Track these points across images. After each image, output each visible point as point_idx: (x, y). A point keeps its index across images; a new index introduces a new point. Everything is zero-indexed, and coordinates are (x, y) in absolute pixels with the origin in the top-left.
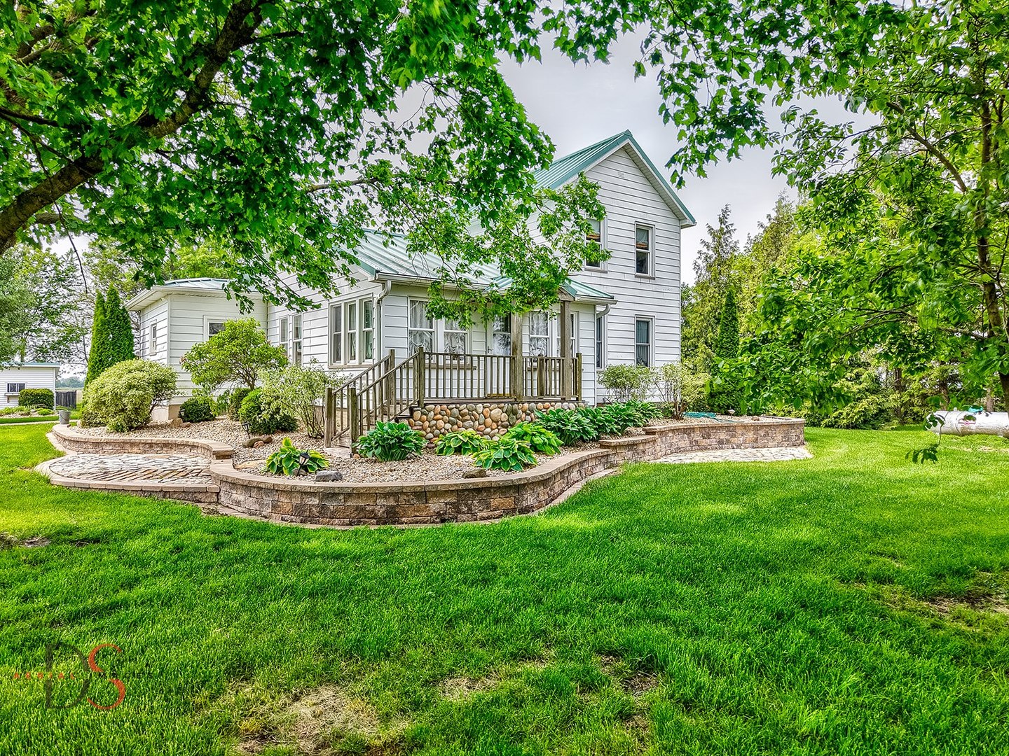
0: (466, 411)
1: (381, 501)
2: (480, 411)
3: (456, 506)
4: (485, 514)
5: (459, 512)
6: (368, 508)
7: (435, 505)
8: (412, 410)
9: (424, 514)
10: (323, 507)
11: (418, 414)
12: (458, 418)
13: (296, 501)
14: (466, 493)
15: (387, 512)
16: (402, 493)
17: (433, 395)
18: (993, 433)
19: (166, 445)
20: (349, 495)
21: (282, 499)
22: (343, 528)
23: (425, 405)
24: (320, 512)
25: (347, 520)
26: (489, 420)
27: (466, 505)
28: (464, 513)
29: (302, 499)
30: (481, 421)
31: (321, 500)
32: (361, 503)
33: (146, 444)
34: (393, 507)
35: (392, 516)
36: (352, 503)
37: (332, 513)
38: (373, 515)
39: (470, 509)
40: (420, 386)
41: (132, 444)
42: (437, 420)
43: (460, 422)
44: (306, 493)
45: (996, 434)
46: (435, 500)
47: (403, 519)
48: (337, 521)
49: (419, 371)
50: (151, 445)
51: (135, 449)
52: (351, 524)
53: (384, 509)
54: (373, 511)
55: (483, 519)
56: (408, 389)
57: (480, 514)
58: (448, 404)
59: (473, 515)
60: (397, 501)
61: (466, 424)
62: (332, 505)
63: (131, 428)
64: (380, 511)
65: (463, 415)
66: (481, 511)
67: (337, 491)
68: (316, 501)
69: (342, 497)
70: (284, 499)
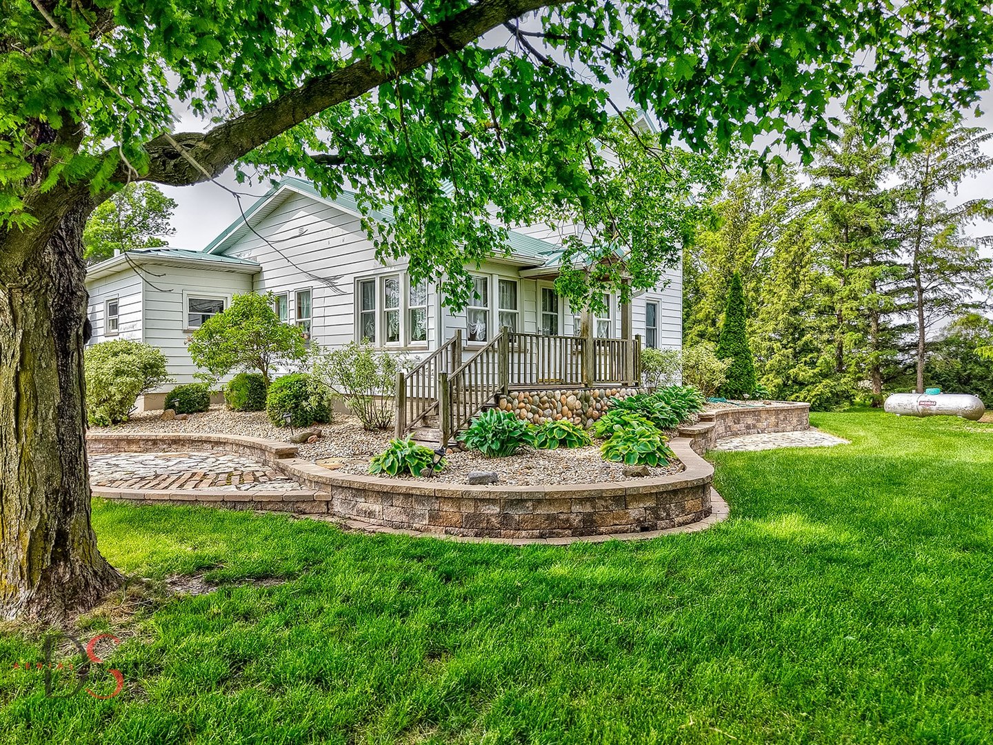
0: (546, 398)
1: (577, 508)
2: (558, 398)
3: (654, 511)
4: (680, 519)
5: (658, 518)
6: (562, 517)
7: (635, 511)
8: (497, 398)
9: (624, 521)
10: (506, 516)
11: (504, 402)
12: (538, 406)
13: (468, 509)
14: (664, 495)
15: (584, 521)
16: (601, 498)
17: (516, 381)
18: (953, 414)
19: (176, 442)
20: (539, 501)
21: (445, 508)
22: (530, 542)
23: (510, 392)
24: (501, 523)
25: (536, 532)
26: (565, 408)
27: (664, 509)
28: (662, 519)
29: (476, 507)
30: (559, 410)
31: (503, 508)
32: (553, 511)
33: (147, 440)
34: (590, 514)
35: (588, 527)
36: (542, 511)
37: (518, 523)
38: (567, 525)
39: (668, 515)
40: (504, 372)
41: (130, 441)
42: (520, 408)
43: (540, 411)
44: (482, 500)
45: (956, 415)
46: (635, 505)
47: (602, 529)
48: (524, 533)
49: (504, 354)
50: (155, 442)
51: (134, 447)
52: (542, 536)
53: (580, 517)
54: (568, 520)
55: (680, 525)
56: (494, 374)
57: (677, 520)
58: (530, 391)
59: (672, 520)
60: (594, 508)
61: (546, 412)
62: (517, 514)
63: (115, 422)
64: (576, 521)
65: (543, 403)
66: (677, 516)
67: (525, 497)
68: (497, 510)
69: (529, 504)
70: (448, 508)
